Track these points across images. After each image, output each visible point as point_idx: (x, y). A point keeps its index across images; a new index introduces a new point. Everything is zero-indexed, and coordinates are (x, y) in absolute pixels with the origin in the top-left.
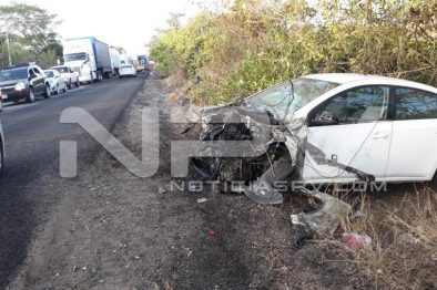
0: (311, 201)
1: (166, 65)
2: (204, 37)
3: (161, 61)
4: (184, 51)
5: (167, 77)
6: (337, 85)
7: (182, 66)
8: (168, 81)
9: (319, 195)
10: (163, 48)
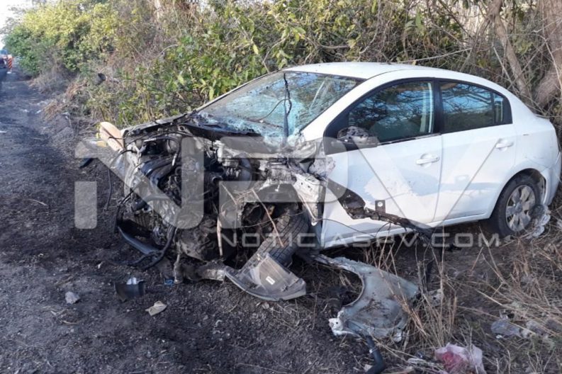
0: (344, 281)
1: (32, 59)
2: (87, 17)
3: (23, 53)
4: (58, 38)
5: (36, 75)
6: (359, 81)
7: (57, 59)
8: (38, 82)
9: (347, 265)
10: (25, 35)
